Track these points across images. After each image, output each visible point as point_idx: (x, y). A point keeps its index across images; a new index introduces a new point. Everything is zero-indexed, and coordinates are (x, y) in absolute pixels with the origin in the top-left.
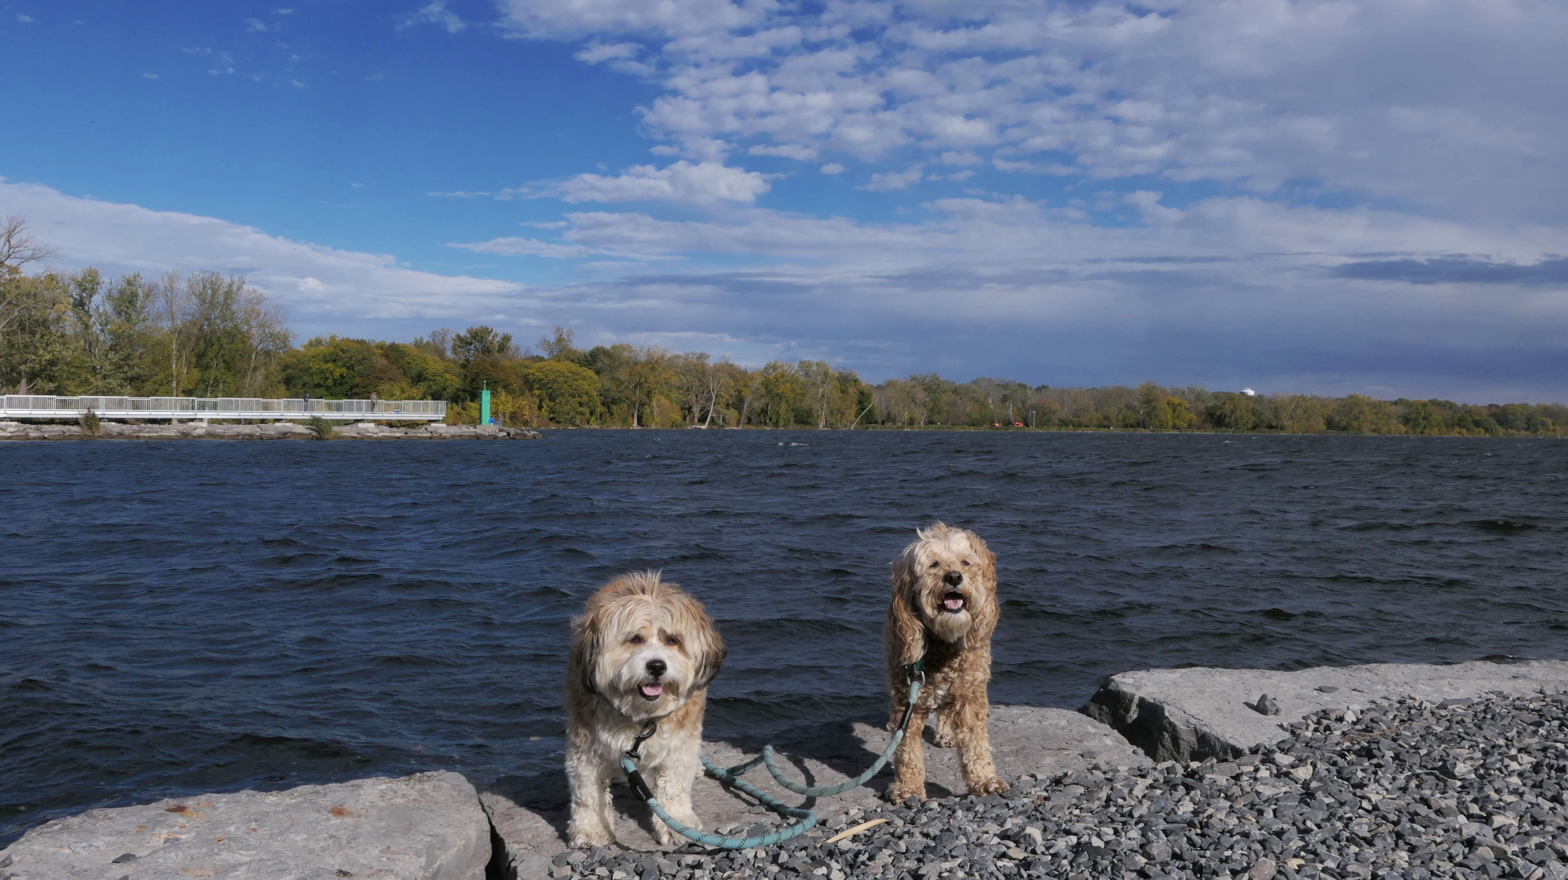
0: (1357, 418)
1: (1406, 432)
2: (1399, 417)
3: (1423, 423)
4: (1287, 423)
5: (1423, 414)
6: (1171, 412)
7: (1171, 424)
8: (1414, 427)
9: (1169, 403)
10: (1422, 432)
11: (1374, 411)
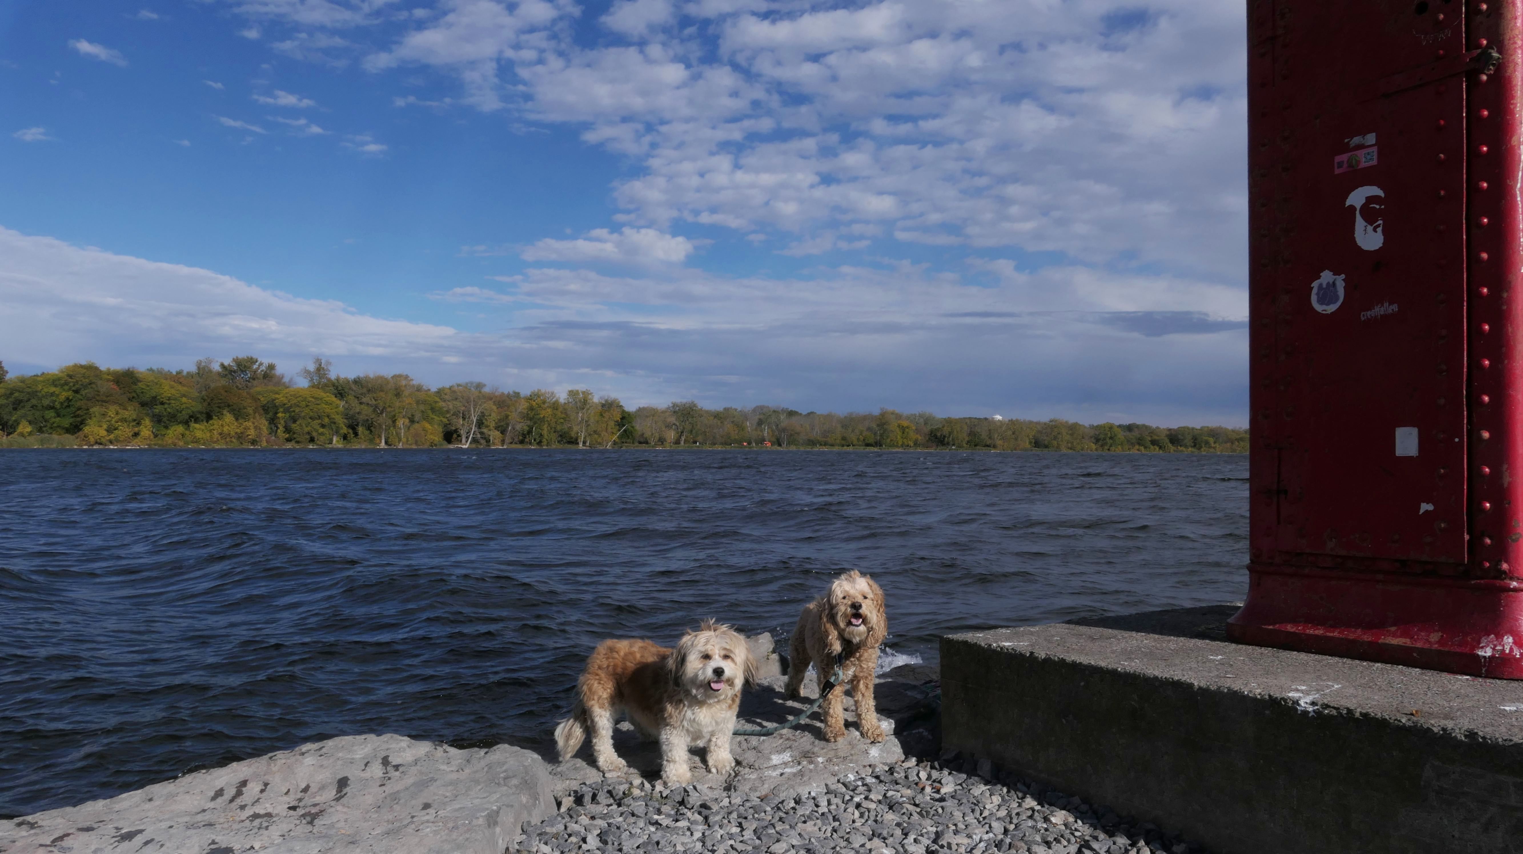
0: (1055, 438)
1: (1096, 450)
2: (1091, 437)
3: (1109, 441)
4: (999, 442)
5: (1109, 435)
6: (900, 433)
7: (900, 443)
8: (1102, 446)
9: (899, 426)
10: (1109, 450)
11: (1070, 432)
